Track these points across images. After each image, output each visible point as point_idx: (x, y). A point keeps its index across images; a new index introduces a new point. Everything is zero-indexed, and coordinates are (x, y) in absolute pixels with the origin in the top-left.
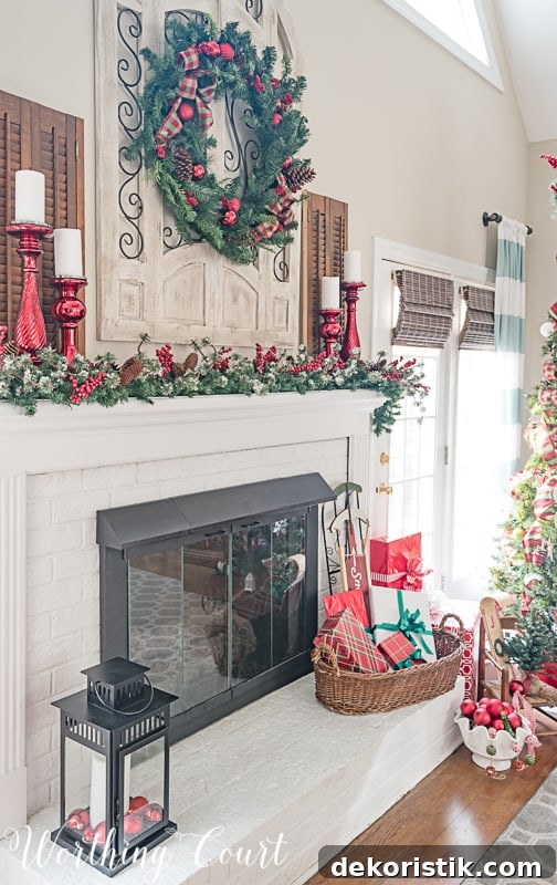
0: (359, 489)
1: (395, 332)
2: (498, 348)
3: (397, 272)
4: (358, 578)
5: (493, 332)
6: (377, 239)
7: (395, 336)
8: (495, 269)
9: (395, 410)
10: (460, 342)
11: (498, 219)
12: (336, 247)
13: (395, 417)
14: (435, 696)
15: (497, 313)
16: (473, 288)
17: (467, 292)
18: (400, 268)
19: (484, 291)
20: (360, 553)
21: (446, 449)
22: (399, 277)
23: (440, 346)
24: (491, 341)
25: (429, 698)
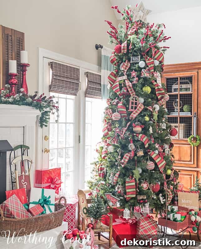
0: (28, 148)
1: (50, 87)
2: (103, 97)
3: (51, 63)
4: (25, 184)
5: (101, 91)
6: (40, 49)
7: (51, 88)
8: (101, 66)
9: (47, 117)
10: (86, 94)
11: (102, 47)
12: (17, 49)
13: (47, 120)
14: (51, 229)
15: (102, 83)
16: (90, 73)
17: (87, 74)
18: (52, 61)
19: (96, 75)
20: (27, 174)
21: (79, 136)
22: (51, 65)
23: (75, 95)
24: (100, 95)
25: (47, 230)
